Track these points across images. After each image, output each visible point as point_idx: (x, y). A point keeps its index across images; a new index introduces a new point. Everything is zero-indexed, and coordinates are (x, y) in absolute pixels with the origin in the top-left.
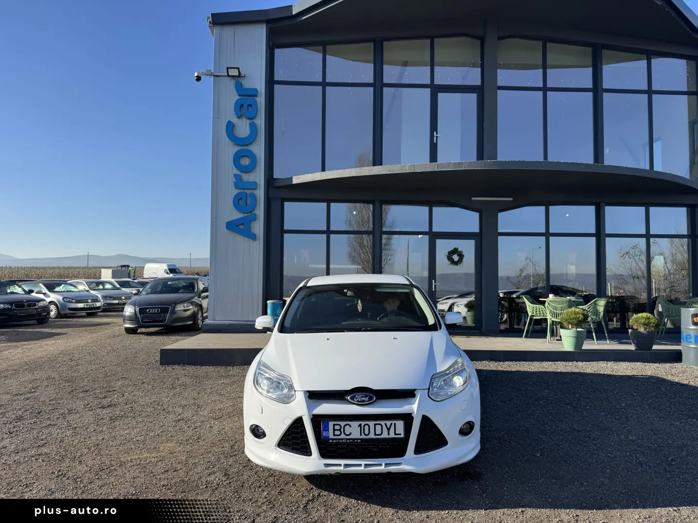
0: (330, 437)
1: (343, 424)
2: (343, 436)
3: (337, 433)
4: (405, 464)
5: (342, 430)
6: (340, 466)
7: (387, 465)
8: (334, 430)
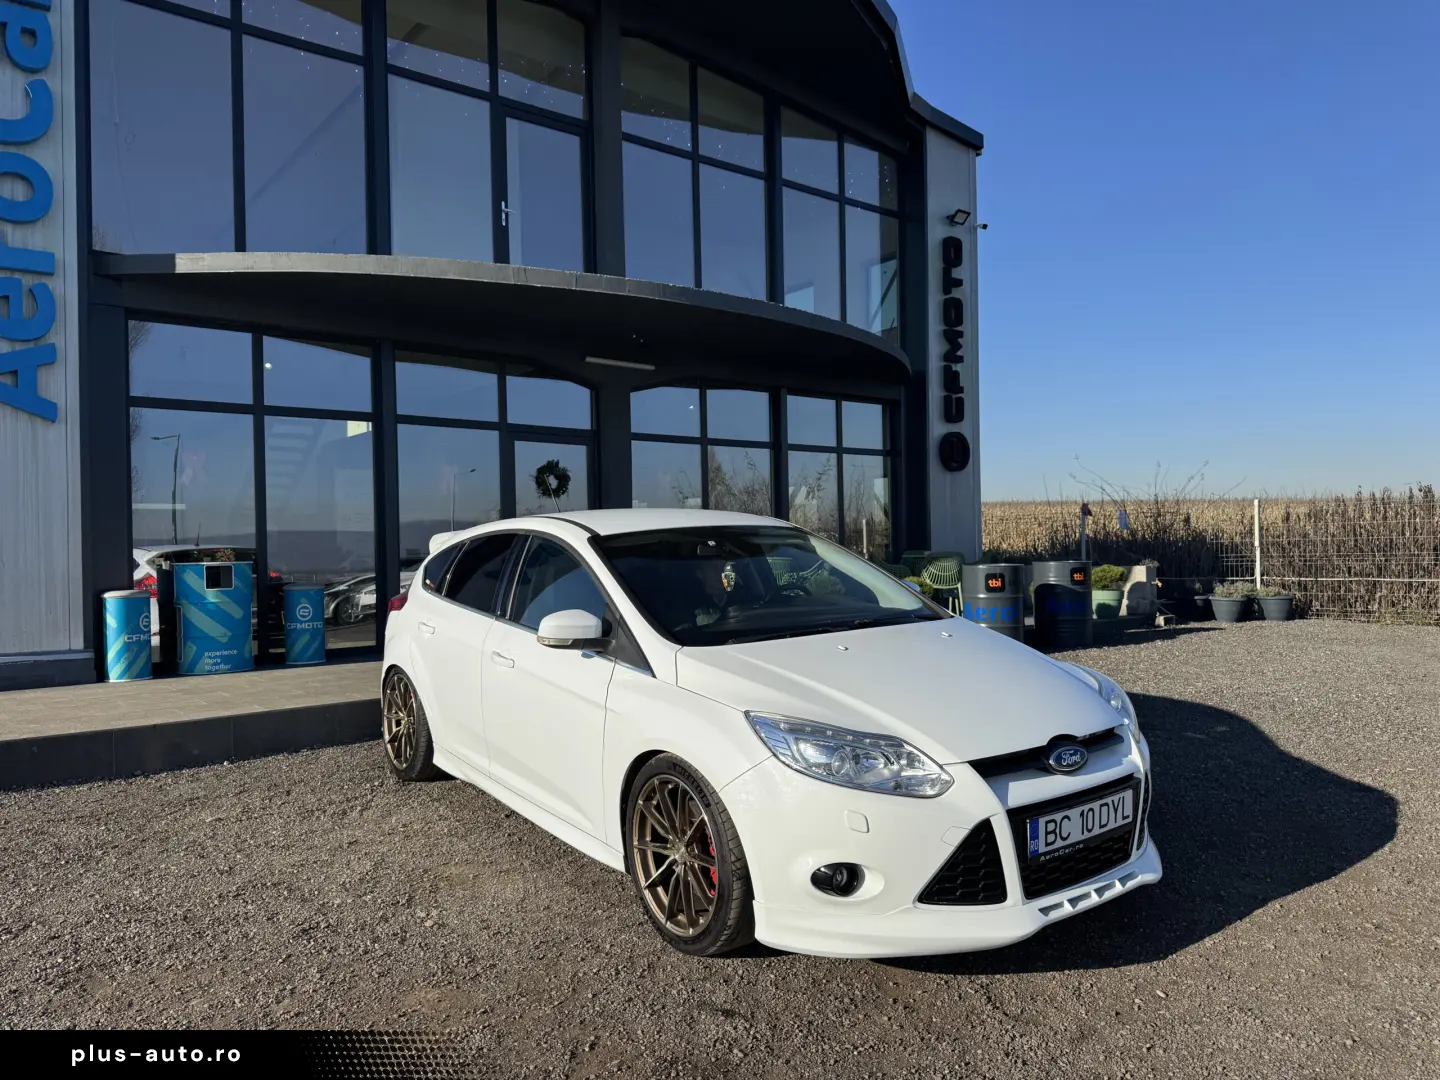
0: (1040, 851)
1: (1058, 817)
2: (1059, 843)
3: (1051, 838)
4: (1143, 873)
5: (1058, 831)
6: (1064, 904)
7: (1123, 881)
8: (1047, 833)
